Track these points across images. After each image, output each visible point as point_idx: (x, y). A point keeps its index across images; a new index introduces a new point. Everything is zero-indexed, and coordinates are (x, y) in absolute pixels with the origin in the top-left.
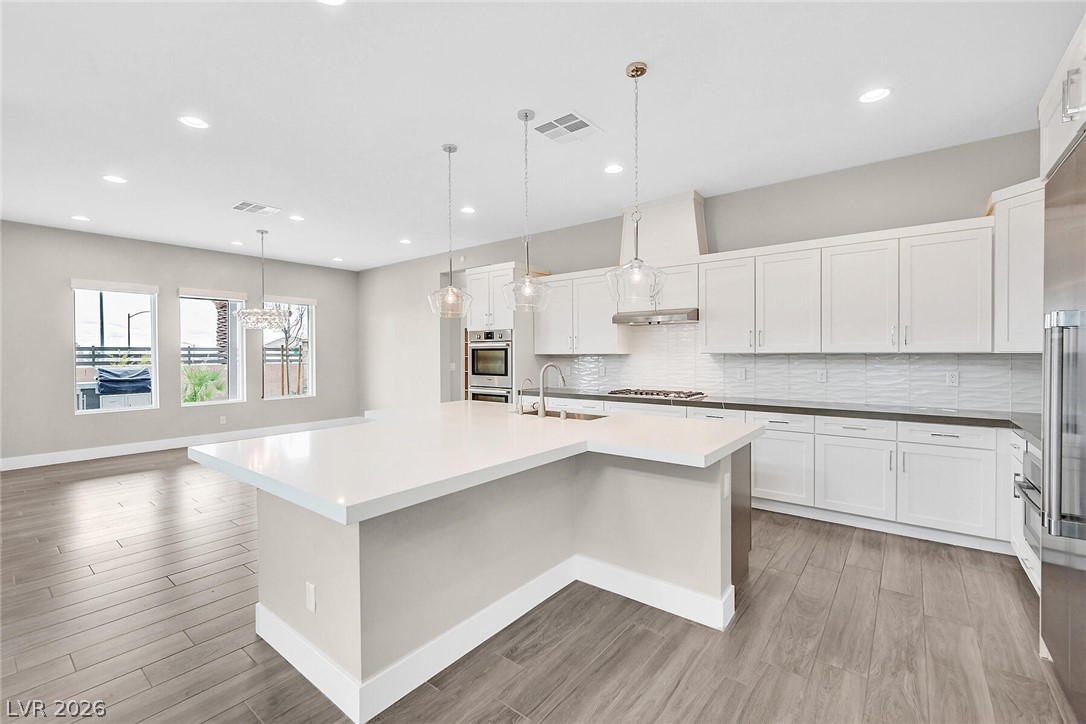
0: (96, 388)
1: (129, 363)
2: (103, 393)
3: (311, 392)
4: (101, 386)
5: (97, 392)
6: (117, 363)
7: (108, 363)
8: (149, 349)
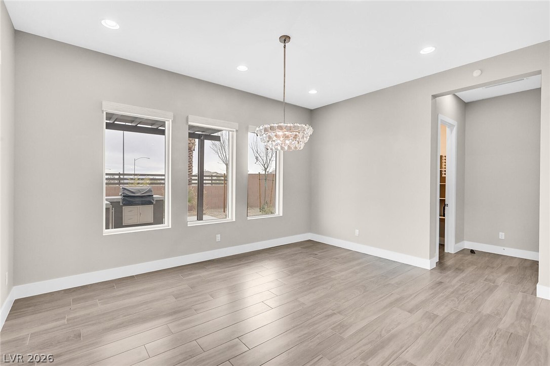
0: (121, 201)
1: (138, 183)
2: (125, 205)
3: (279, 210)
4: (123, 200)
5: (121, 204)
6: (132, 184)
7: (127, 184)
8: (164, 175)
